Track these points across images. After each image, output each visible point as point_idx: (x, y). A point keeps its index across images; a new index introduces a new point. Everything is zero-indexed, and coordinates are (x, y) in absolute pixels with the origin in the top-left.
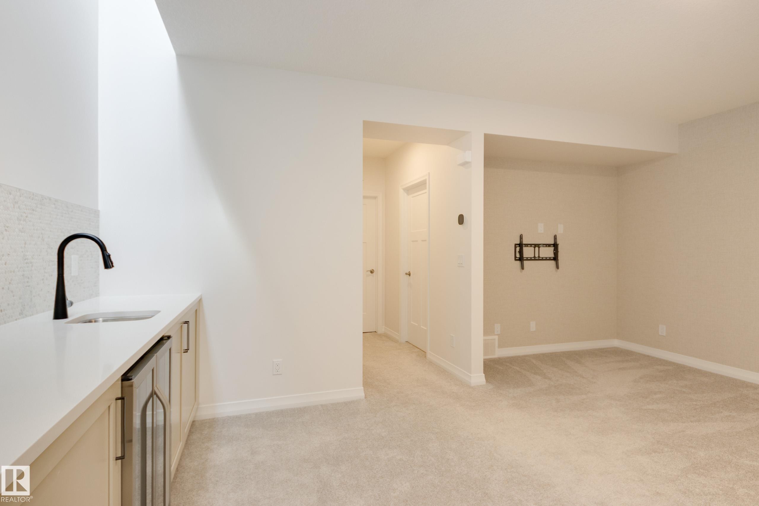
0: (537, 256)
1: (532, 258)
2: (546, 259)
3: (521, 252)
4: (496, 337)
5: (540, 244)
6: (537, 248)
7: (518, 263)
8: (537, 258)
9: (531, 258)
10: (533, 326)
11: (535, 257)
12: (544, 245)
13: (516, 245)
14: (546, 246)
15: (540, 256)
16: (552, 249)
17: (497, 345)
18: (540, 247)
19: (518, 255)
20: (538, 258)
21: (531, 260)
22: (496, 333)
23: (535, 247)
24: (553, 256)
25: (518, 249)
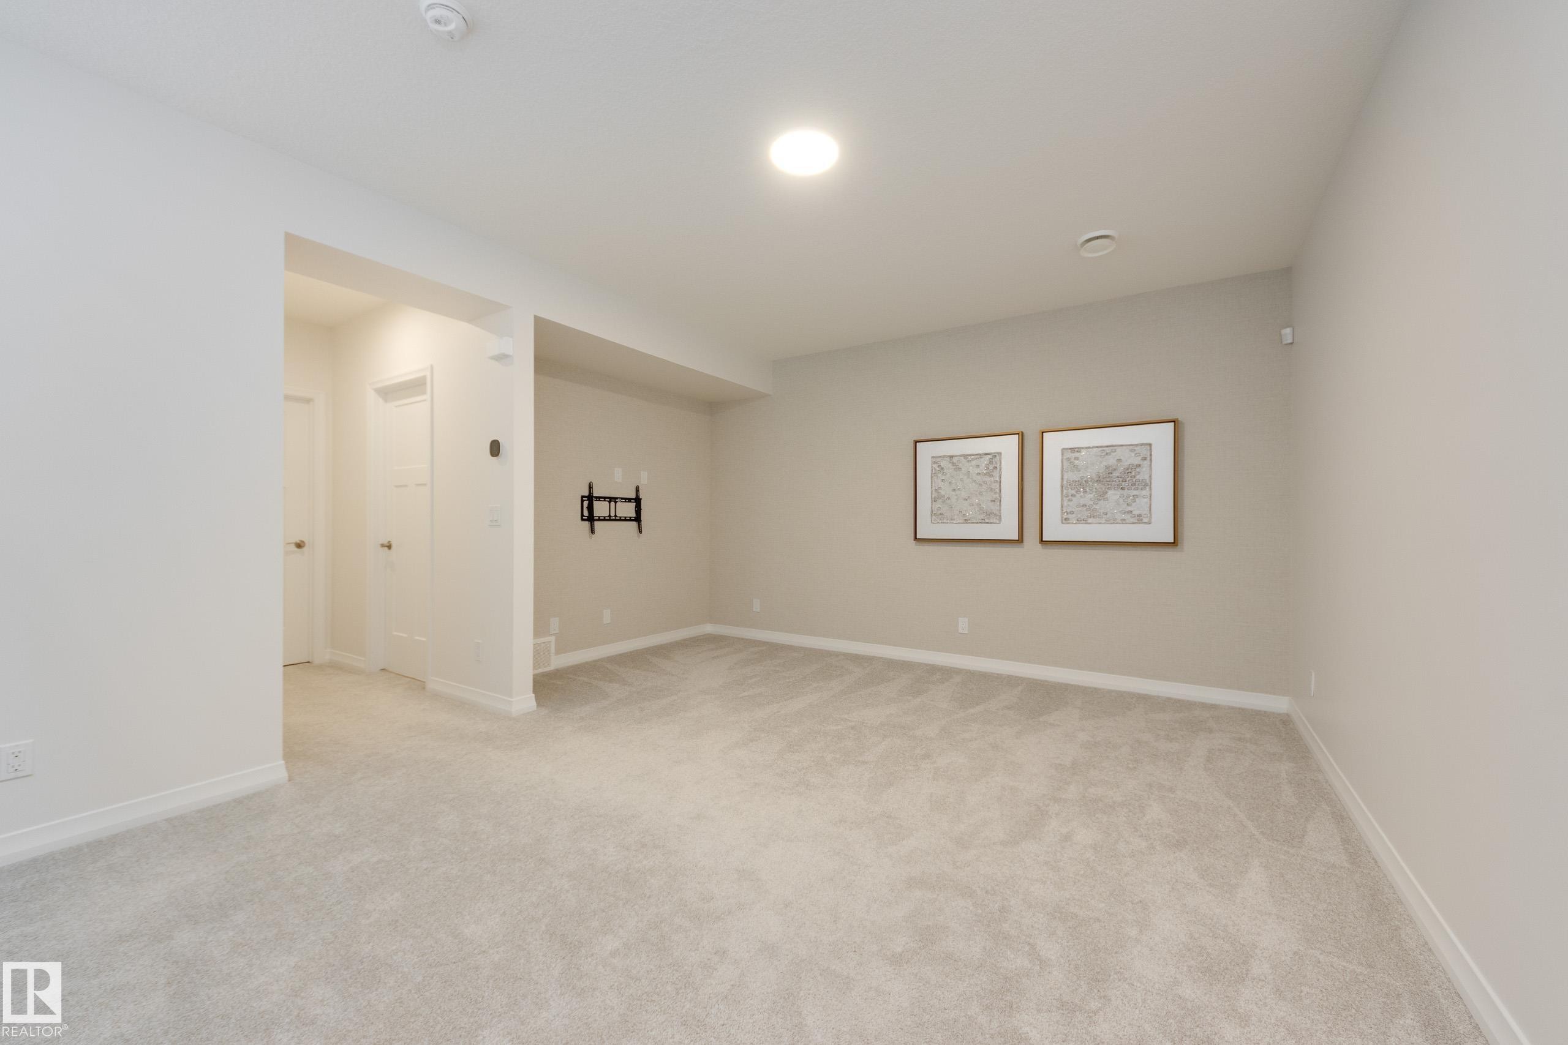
0: (613, 514)
2: (625, 520)
3: (591, 508)
4: (553, 638)
5: (617, 498)
6: (613, 504)
7: (587, 524)
8: (612, 517)
9: (605, 517)
10: (607, 616)
11: (610, 516)
12: (622, 499)
13: (583, 497)
14: (625, 502)
15: (618, 515)
16: (633, 505)
17: (553, 650)
18: (618, 502)
19: (586, 513)
20: (614, 518)
21: (605, 520)
22: (552, 632)
23: (610, 502)
24: (635, 516)
25: (586, 503)
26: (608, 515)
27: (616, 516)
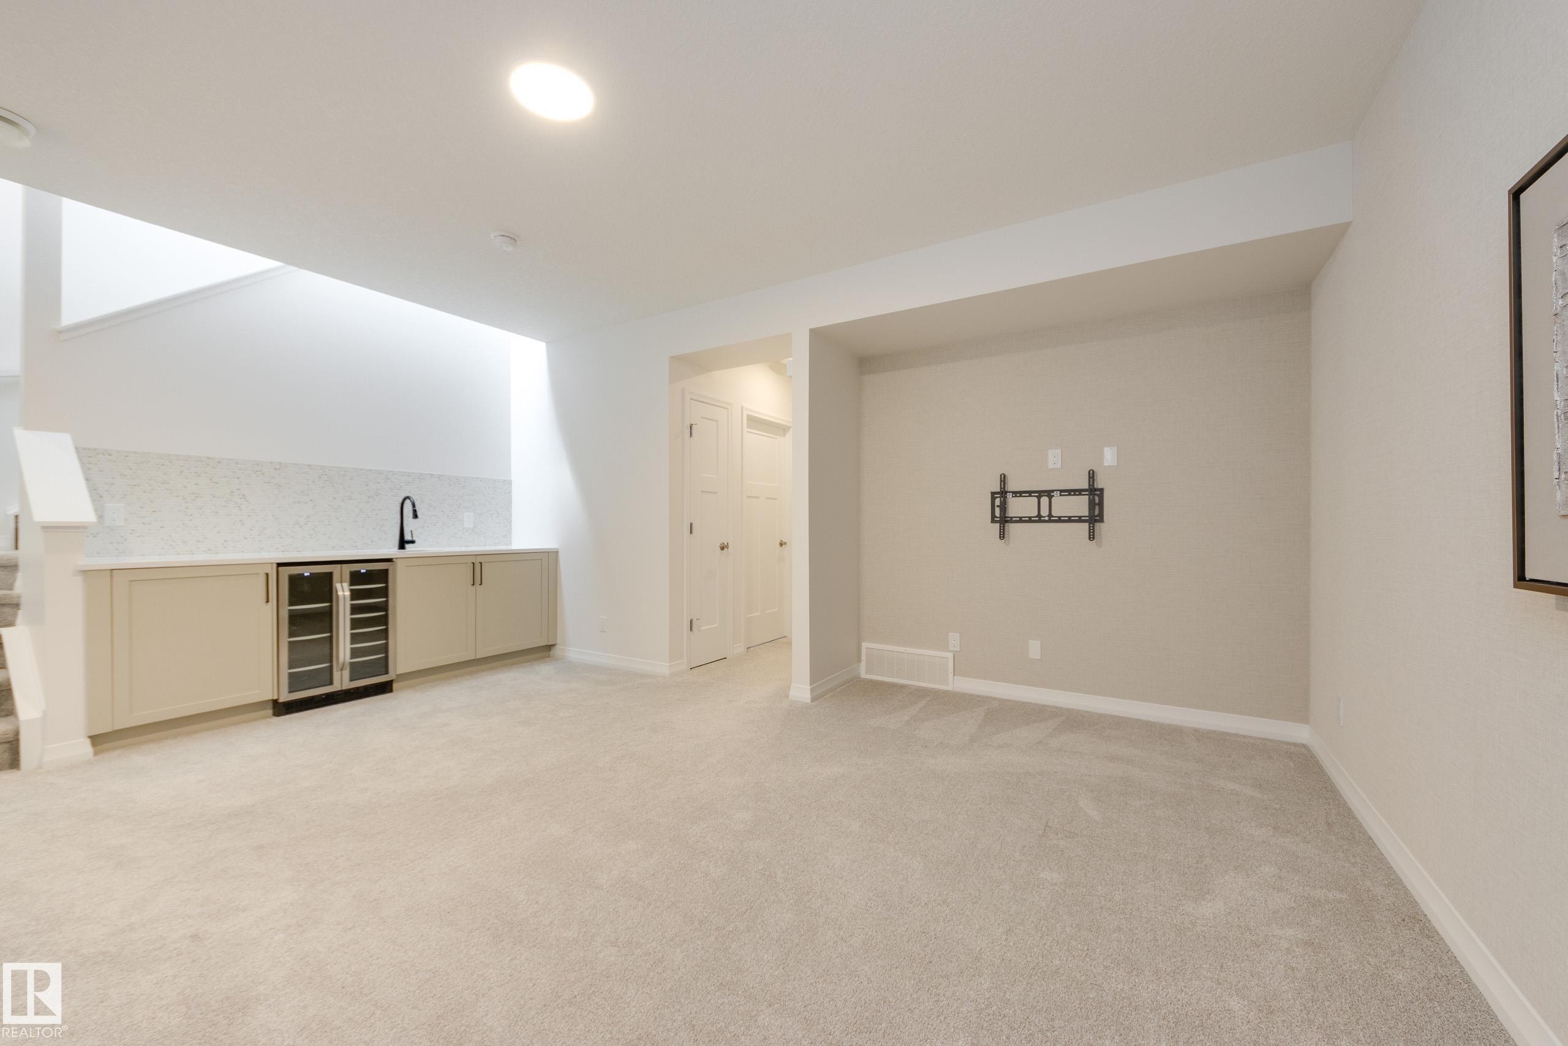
0: (1045, 512)
1: (1033, 517)
2: (1070, 520)
3: (1003, 507)
4: (950, 655)
5: (1053, 491)
6: (1045, 500)
8: (1044, 517)
9: (1030, 518)
10: (1035, 649)
11: (1039, 515)
12: (1061, 491)
13: (993, 494)
14: (1070, 495)
15: (1053, 514)
16: (1084, 500)
17: (951, 670)
18: (1053, 496)
19: (997, 512)
20: (1047, 518)
21: (1030, 520)
22: (951, 648)
23: (1039, 498)
24: (1087, 514)
25: (998, 502)
26: (1036, 514)
27: (1050, 515)
